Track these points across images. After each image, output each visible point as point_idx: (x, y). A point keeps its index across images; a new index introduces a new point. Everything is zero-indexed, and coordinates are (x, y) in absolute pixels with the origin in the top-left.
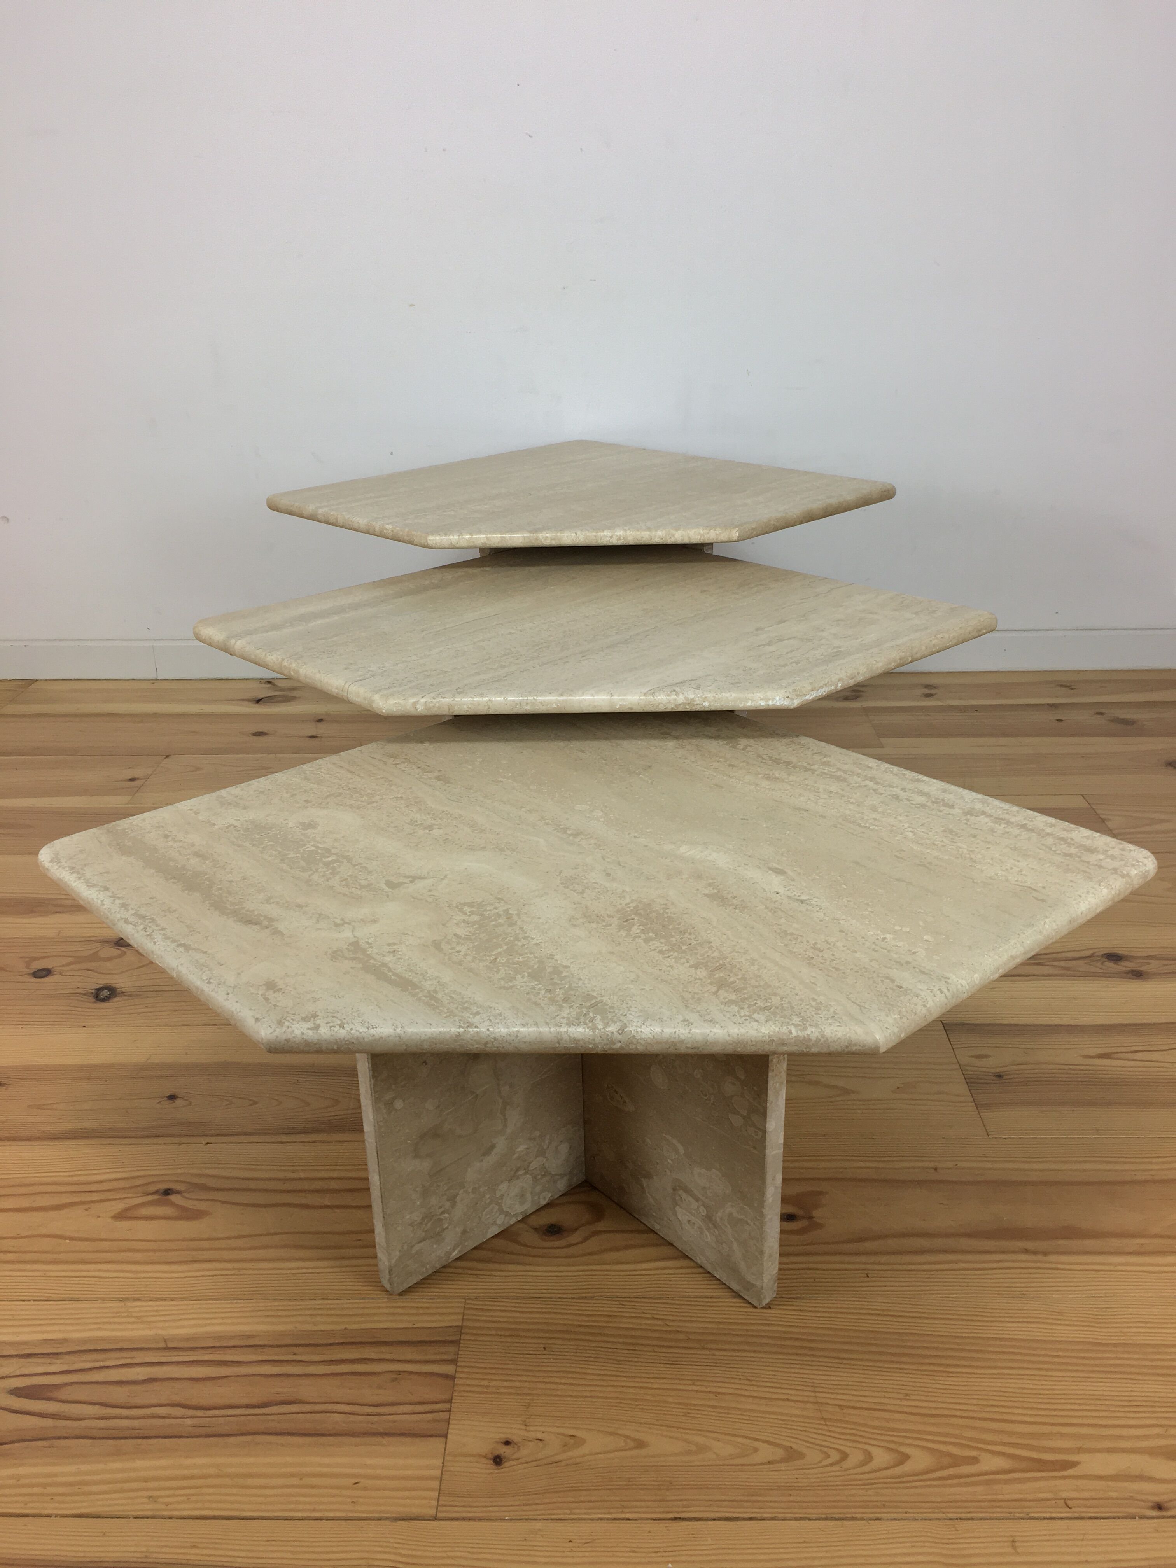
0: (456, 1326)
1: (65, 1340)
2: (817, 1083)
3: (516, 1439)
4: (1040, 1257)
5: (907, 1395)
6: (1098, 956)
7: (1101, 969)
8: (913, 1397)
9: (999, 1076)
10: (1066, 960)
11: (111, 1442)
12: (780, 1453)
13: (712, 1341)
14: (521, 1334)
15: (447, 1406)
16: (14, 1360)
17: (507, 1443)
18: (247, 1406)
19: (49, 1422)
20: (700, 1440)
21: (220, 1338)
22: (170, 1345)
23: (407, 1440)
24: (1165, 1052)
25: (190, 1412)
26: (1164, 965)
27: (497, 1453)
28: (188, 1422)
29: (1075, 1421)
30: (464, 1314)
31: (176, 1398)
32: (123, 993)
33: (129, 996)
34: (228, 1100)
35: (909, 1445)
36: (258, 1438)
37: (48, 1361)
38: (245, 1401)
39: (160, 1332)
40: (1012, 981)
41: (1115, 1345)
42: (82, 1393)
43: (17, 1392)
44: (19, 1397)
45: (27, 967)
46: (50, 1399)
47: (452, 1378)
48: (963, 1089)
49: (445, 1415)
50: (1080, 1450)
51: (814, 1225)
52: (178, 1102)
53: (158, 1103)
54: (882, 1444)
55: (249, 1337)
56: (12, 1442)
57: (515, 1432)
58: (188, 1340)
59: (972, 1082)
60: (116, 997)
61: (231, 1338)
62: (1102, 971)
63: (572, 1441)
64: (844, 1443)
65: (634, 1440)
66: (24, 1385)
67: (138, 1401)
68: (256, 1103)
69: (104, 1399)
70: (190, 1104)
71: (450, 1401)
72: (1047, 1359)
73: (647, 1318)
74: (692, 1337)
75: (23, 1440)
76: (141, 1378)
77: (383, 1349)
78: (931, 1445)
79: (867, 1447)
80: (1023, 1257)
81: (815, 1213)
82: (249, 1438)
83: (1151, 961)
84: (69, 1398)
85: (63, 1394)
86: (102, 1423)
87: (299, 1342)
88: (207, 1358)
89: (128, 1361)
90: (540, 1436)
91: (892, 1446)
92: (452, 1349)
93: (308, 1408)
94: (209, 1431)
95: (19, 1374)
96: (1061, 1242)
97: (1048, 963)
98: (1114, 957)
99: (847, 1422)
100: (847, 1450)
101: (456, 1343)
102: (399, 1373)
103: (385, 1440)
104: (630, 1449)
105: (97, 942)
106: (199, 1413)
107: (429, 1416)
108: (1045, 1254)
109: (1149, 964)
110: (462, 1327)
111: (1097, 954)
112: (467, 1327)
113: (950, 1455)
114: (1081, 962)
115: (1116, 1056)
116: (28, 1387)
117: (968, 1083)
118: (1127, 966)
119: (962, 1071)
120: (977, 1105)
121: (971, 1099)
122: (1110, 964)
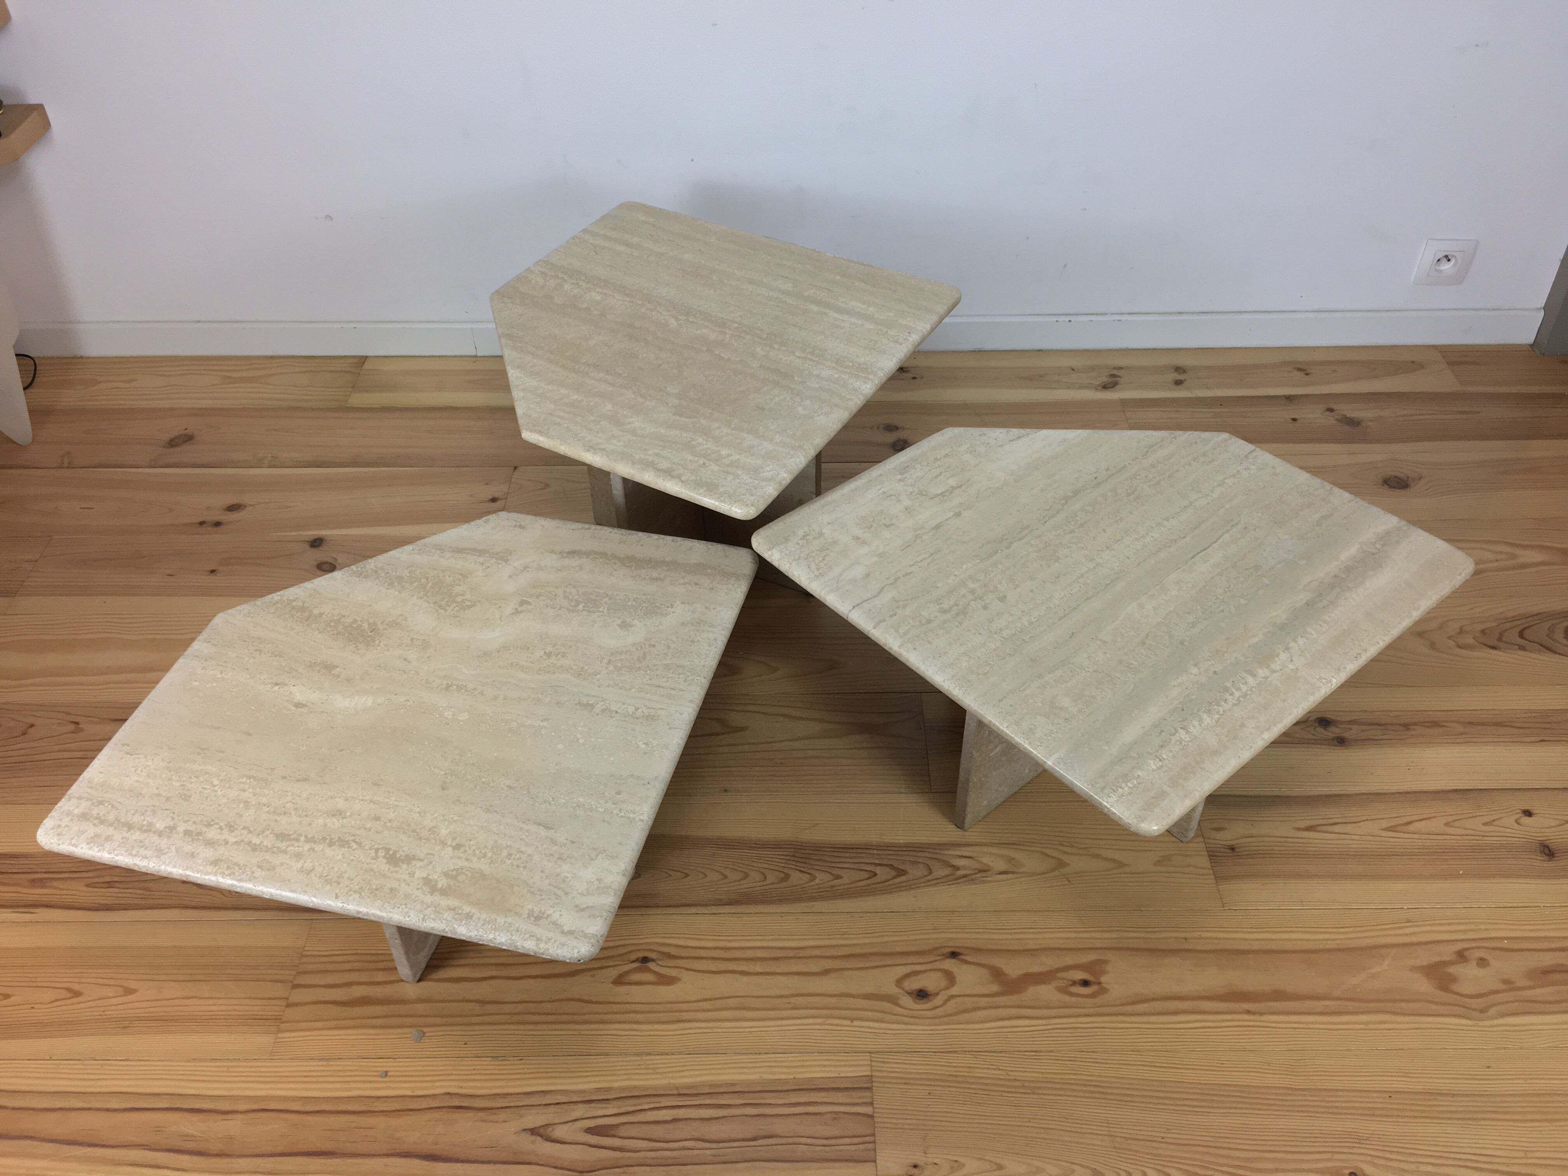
0: (868, 1076)
1: (609, 1090)
2: (1098, 856)
3: (920, 1163)
4: (1257, 1017)
5: (1168, 1129)
6: (1311, 721)
7: (1313, 735)
8: (1172, 1131)
9: (1232, 849)
11: (662, 1168)
13: (1040, 1088)
14: (911, 1082)
15: (872, 1139)
16: (581, 1106)
17: (915, 1166)
18: (743, 1140)
19: (618, 1154)
20: (1039, 1164)
22: (682, 1092)
23: (851, 1164)
24: (1356, 825)
25: (707, 1145)
26: (1363, 731)
28: (708, 1152)
30: (871, 1066)
31: (697, 1134)
34: (666, 873)
35: (1170, 1167)
36: (756, 1164)
37: (603, 1106)
38: (742, 1136)
39: (672, 1081)
41: (1303, 1090)
42: (633, 1131)
43: (589, 1131)
44: (593, 1135)
46: (614, 1136)
47: (871, 1117)
48: (1205, 862)
49: (871, 1146)
51: (1103, 991)
54: (1153, 1166)
55: (733, 1085)
56: (598, 1170)
57: (920, 1159)
59: (1212, 855)
61: (720, 1086)
62: (1314, 738)
63: (956, 1165)
64: (1129, 1165)
65: (996, 1164)
66: (593, 1126)
67: (670, 1136)
68: (687, 875)
69: (648, 1136)
71: (873, 1135)
72: (1259, 1101)
73: (994, 1069)
74: (1027, 1084)
75: (606, 1168)
76: (669, 1118)
77: (823, 1094)
78: (1184, 1167)
79: (1143, 1168)
80: (1246, 1017)
81: (1103, 979)
82: (750, 1164)
83: (1352, 726)
84: (625, 1135)
85: (622, 1131)
86: (653, 1154)
87: (766, 1089)
88: (707, 1102)
89: (657, 1105)
90: (936, 1161)
91: (1159, 1168)
92: (868, 1094)
93: (784, 1141)
94: (724, 1159)
95: (586, 1116)
96: (1272, 1004)
98: (1325, 722)
99: (1130, 1150)
100: (1131, 1170)
101: (869, 1089)
102: (837, 1113)
103: (838, 1165)
104: (994, 1170)
106: (714, 1145)
107: (862, 1147)
108: (1261, 1014)
109: (1351, 729)
110: (871, 1076)
111: (1310, 719)
112: (876, 1076)
115: (1320, 828)
116: (597, 1127)
117: (1209, 856)
118: (1333, 732)
119: (1205, 844)
120: (1216, 878)
121: (1211, 872)
122: (1320, 730)
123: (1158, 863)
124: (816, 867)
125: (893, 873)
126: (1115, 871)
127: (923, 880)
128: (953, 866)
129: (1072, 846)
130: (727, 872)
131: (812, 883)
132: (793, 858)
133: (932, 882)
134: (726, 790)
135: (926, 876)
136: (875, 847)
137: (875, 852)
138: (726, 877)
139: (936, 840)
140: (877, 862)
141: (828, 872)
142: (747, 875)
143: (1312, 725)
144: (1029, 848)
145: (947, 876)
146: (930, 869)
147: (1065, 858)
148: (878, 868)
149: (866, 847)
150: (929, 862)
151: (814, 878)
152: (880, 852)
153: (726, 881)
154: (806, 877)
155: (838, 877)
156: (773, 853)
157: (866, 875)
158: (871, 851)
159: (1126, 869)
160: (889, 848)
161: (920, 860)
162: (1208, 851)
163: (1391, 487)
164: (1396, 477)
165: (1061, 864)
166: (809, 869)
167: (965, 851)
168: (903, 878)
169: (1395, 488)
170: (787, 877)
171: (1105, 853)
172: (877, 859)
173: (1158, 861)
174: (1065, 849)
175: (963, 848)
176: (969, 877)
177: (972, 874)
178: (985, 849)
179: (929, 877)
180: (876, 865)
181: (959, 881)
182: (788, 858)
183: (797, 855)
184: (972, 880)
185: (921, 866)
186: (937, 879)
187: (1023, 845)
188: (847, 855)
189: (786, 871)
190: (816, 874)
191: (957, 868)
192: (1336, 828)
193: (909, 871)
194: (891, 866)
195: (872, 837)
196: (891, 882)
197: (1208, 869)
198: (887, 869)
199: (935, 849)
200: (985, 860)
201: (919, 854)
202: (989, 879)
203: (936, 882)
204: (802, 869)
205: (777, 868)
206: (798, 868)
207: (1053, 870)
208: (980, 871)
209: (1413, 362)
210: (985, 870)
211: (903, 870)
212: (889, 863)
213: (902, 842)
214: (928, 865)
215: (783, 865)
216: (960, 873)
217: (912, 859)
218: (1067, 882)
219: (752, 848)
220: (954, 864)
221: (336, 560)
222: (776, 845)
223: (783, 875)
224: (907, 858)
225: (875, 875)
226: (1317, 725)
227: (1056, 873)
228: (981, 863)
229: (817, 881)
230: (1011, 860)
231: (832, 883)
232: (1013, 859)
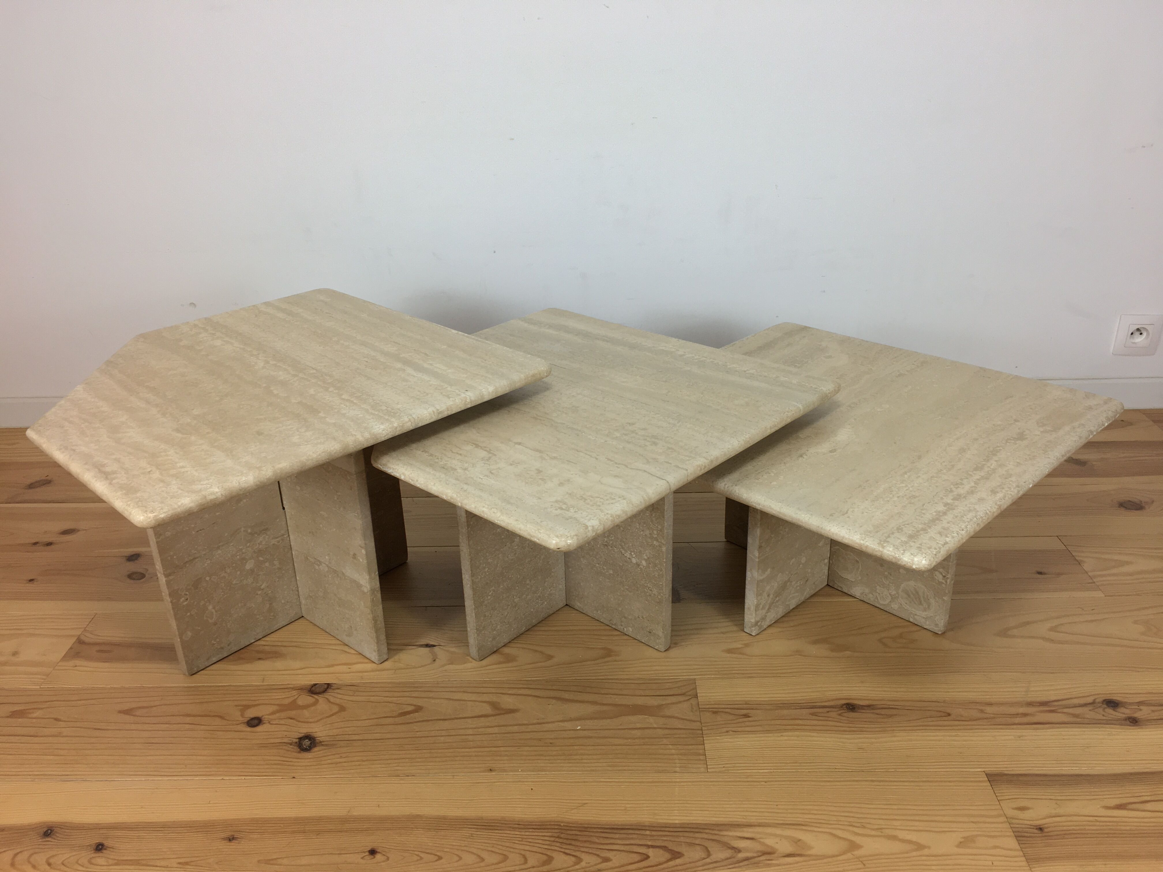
2: (894, 838)
6: (1099, 703)
7: (1103, 716)
9: (1041, 829)
10: (1075, 706)
26: (1153, 711)
32: (321, 742)
33: (326, 745)
34: (418, 855)
40: (1034, 729)
45: (242, 715)
48: (1012, 843)
52: (378, 857)
53: (362, 858)
59: (1020, 836)
60: (315, 746)
62: (1105, 718)
68: (440, 858)
70: (388, 859)
83: (1142, 707)
97: (1060, 711)
98: (1112, 704)
105: (294, 689)
109: (1141, 710)
111: (1097, 701)
114: (1086, 709)
115: (1130, 806)
117: (1016, 836)
118: (1122, 713)
119: (1010, 824)
120: (1027, 860)
121: (1021, 854)
122: (1110, 711)
123: (960, 845)
124: (582, 849)
125: (668, 856)
126: (914, 854)
127: (700, 863)
128: (733, 848)
129: (864, 827)
130: (484, 855)
131: (577, 867)
132: (557, 840)
133: (711, 866)
134: (491, 770)
135: (704, 859)
136: (647, 828)
137: (648, 833)
138: (483, 860)
139: (714, 820)
140: (650, 843)
141: (595, 854)
142: (506, 858)
143: (1100, 707)
144: (816, 829)
145: (727, 859)
146: (708, 851)
147: (858, 840)
148: (651, 850)
149: (638, 828)
150: (707, 844)
151: (579, 860)
152: (654, 833)
153: (482, 864)
154: (571, 860)
155: (607, 860)
156: (536, 834)
157: (637, 857)
158: (643, 832)
159: (926, 852)
160: (663, 829)
161: (697, 842)
162: (1014, 832)
163: (1127, 509)
164: (1130, 501)
165: (853, 846)
166: (575, 851)
167: (747, 833)
168: (678, 861)
169: (1131, 509)
170: (550, 859)
171: (901, 835)
172: (650, 840)
173: (961, 842)
174: (856, 830)
175: (745, 829)
176: (753, 861)
177: (754, 857)
178: (769, 830)
179: (708, 860)
180: (649, 846)
181: (741, 864)
182: (552, 839)
183: (562, 836)
184: (755, 863)
185: (698, 848)
186: (716, 862)
187: (810, 826)
188: (617, 836)
189: (549, 853)
190: (583, 856)
191: (738, 850)
192: (1149, 806)
193: (685, 854)
194: (664, 848)
195: (645, 817)
196: (665, 866)
197: (1018, 850)
198: (661, 852)
199: (713, 830)
200: (770, 842)
201: (697, 835)
202: (774, 862)
203: (715, 865)
204: (567, 851)
205: (539, 850)
206: (563, 850)
207: (844, 853)
208: (764, 853)
209: (1122, 421)
210: (769, 852)
211: (679, 853)
212: (663, 844)
213: (677, 822)
214: (706, 848)
215: (546, 847)
216: (741, 856)
217: (688, 840)
218: (861, 866)
219: (514, 829)
220: (735, 846)
221: (147, 570)
222: (541, 826)
223: (545, 858)
224: (682, 839)
225: (648, 857)
226: (1105, 706)
227: (849, 855)
228: (763, 844)
229: (583, 864)
230: (797, 842)
231: (599, 867)
232: (800, 840)
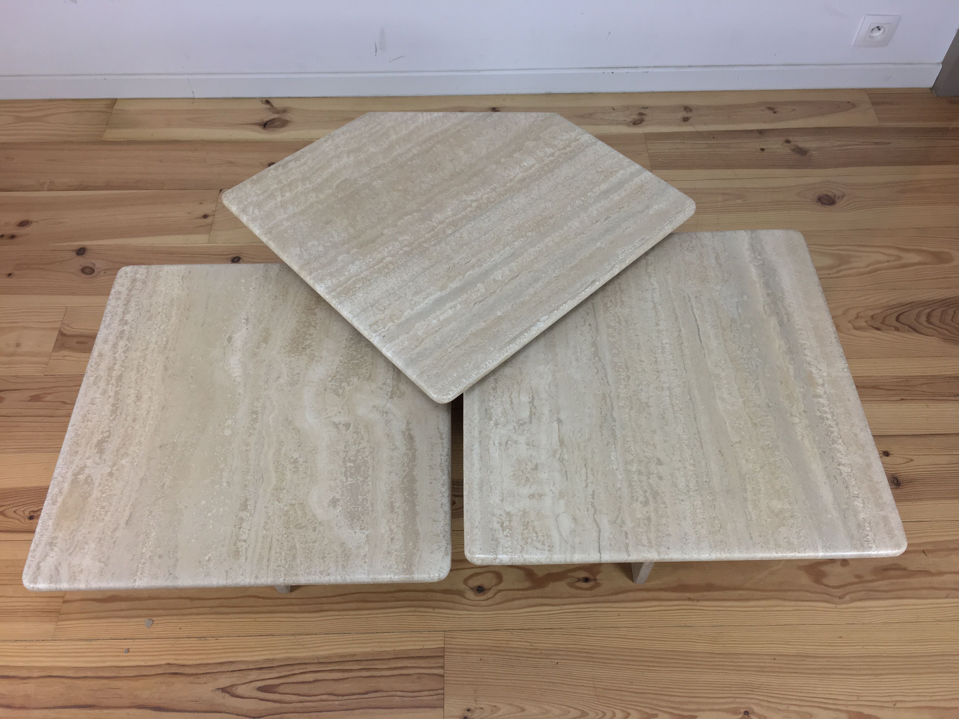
0: (442, 648)
1: (273, 660)
3: (472, 708)
4: (695, 603)
5: (632, 682)
8: (634, 684)
11: (306, 714)
12: (579, 713)
13: (552, 655)
14: (470, 651)
15: (442, 691)
16: (255, 672)
17: (469, 710)
18: (359, 694)
19: (278, 705)
20: (546, 707)
21: (341, 656)
22: (321, 661)
23: (428, 709)
25: (335, 698)
27: (465, 715)
28: (336, 703)
29: (698, 695)
30: (444, 641)
31: (329, 690)
35: (630, 708)
36: (367, 710)
37: (269, 671)
38: (358, 691)
39: (315, 654)
41: (720, 654)
42: (288, 689)
43: (260, 689)
44: (262, 692)
46: (275, 692)
47: (442, 676)
49: (442, 696)
50: (699, 710)
51: (597, 585)
54: (620, 708)
55: (354, 655)
56: (265, 716)
57: (472, 706)
58: (327, 657)
61: (346, 656)
63: (495, 709)
64: (605, 708)
65: (520, 707)
66: (262, 685)
67: (312, 692)
69: (298, 692)
71: (443, 689)
72: (691, 662)
73: (524, 642)
74: (543, 652)
75: (271, 715)
76: (312, 680)
77: (412, 661)
78: (639, 708)
79: (613, 709)
80: (688, 603)
81: (598, 577)
82: (364, 711)
84: (284, 692)
85: (281, 689)
86: (300, 705)
87: (376, 658)
88: (338, 667)
89: (304, 671)
90: (482, 706)
91: (624, 709)
92: (441, 660)
93: (385, 694)
94: (345, 707)
95: (259, 679)
96: (705, 593)
99: (606, 697)
100: (605, 711)
101: (442, 657)
102: (420, 674)
103: (419, 710)
104: (519, 712)
106: (340, 698)
107: (435, 697)
108: (698, 600)
110: (444, 648)
112: (447, 648)
113: (647, 713)
116: (264, 686)
163: (823, 203)
164: (827, 195)
169: (825, 204)
209: (849, 102)
221: (95, 265)
